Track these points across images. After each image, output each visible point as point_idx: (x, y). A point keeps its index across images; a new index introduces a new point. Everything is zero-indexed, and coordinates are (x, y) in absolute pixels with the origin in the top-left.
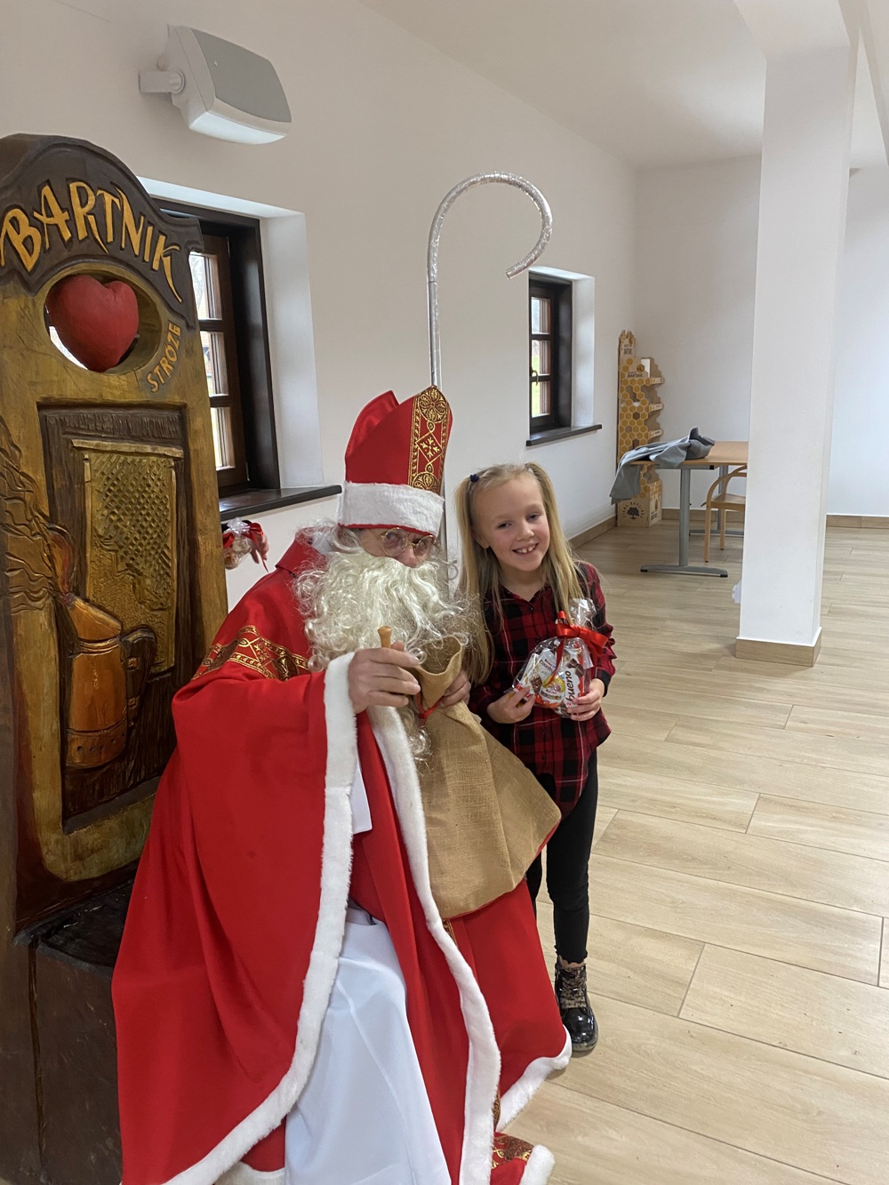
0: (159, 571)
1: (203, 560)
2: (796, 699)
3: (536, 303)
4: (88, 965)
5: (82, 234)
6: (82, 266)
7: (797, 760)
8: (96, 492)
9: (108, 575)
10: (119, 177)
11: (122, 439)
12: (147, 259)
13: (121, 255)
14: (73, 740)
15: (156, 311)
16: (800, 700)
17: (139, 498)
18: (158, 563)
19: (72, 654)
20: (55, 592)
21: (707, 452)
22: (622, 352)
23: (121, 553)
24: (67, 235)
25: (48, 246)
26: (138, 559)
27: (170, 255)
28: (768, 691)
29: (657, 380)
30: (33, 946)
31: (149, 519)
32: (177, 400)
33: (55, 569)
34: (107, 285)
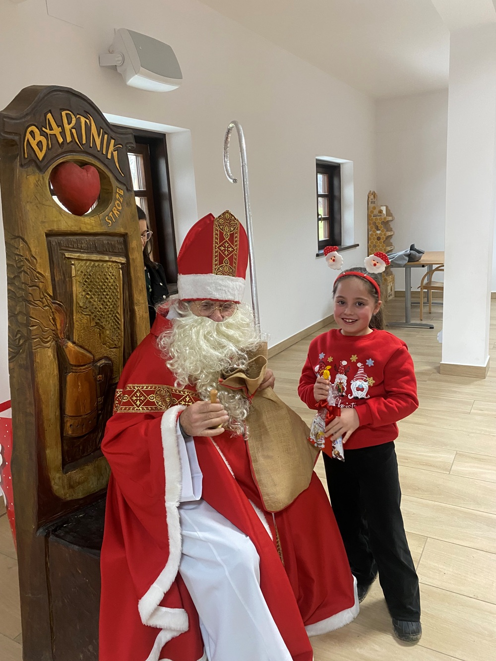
0: (114, 326)
1: (138, 319)
2: (476, 397)
3: (320, 176)
4: (77, 547)
5: (69, 139)
6: (69, 157)
7: (478, 432)
8: (78, 282)
9: (86, 328)
10: (88, 108)
11: (92, 253)
12: (104, 153)
13: (90, 151)
14: (67, 421)
15: (110, 182)
16: (478, 397)
17: (102, 286)
18: (113, 322)
19: (66, 373)
20: (56, 338)
21: (420, 258)
22: (370, 203)
23: (93, 316)
24: (61, 140)
25: (50, 146)
26: (102, 320)
27: (117, 150)
28: (459, 392)
29: (390, 218)
30: (47, 536)
31: (108, 297)
32: (122, 230)
33: (56, 325)
34: (83, 167)
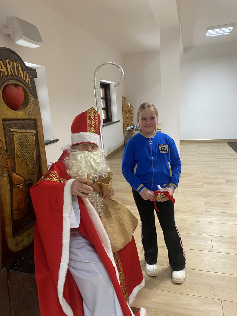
0: (33, 164)
1: (42, 160)
4: (26, 273)
5: (10, 73)
6: (10, 82)
8: (17, 143)
9: (21, 166)
10: (17, 58)
11: (22, 129)
12: (25, 80)
13: (19, 79)
14: (14, 212)
15: (28, 94)
17: (27, 144)
19: (13, 188)
20: (8, 171)
22: (123, 102)
23: (24, 160)
24: (6, 74)
25: (2, 77)
26: (28, 161)
27: (30, 79)
29: (132, 109)
30: (8, 271)
31: (30, 150)
32: (34, 117)
33: (8, 165)
34: (16, 87)
